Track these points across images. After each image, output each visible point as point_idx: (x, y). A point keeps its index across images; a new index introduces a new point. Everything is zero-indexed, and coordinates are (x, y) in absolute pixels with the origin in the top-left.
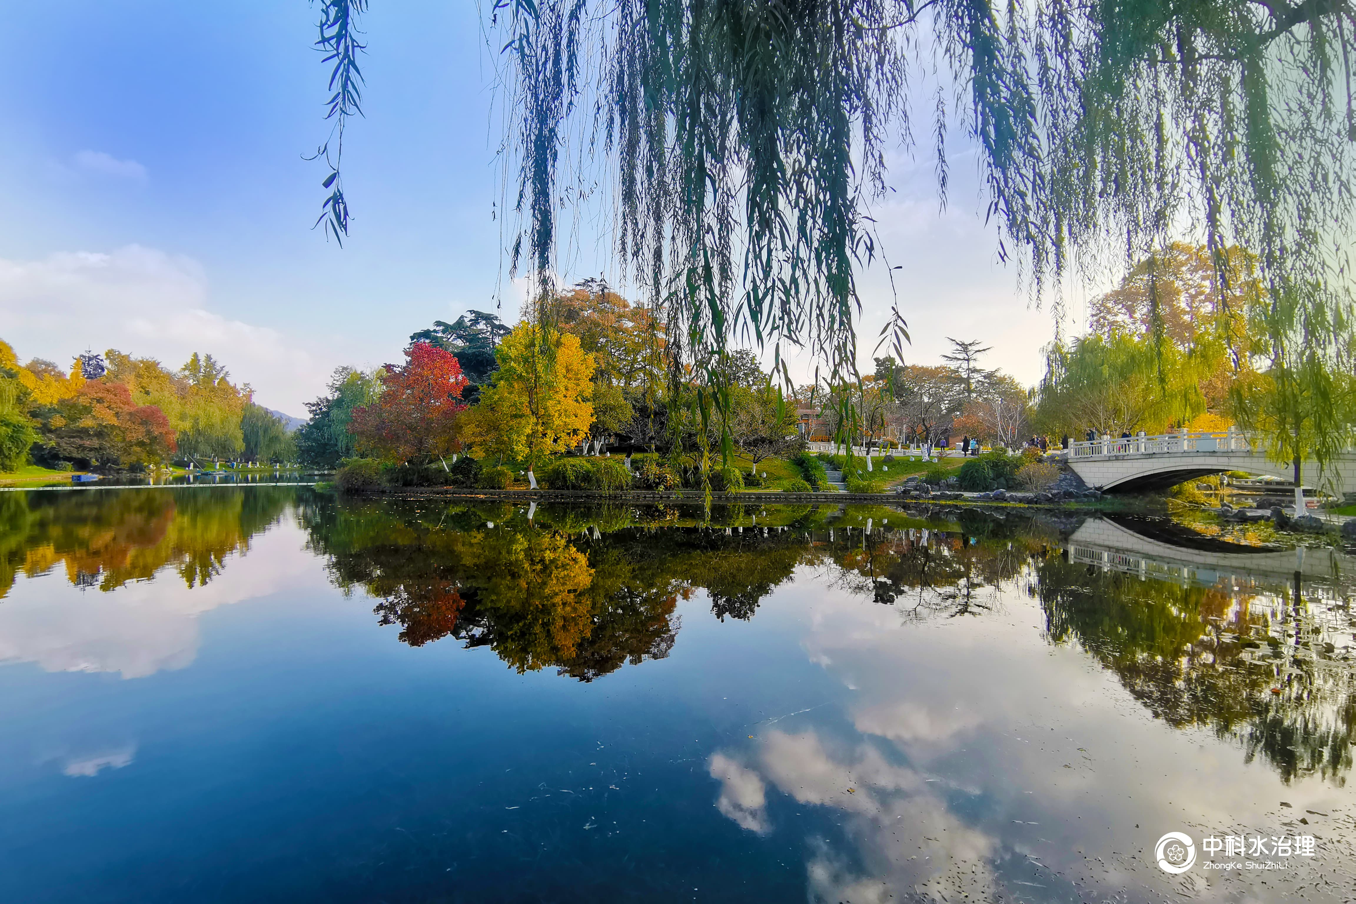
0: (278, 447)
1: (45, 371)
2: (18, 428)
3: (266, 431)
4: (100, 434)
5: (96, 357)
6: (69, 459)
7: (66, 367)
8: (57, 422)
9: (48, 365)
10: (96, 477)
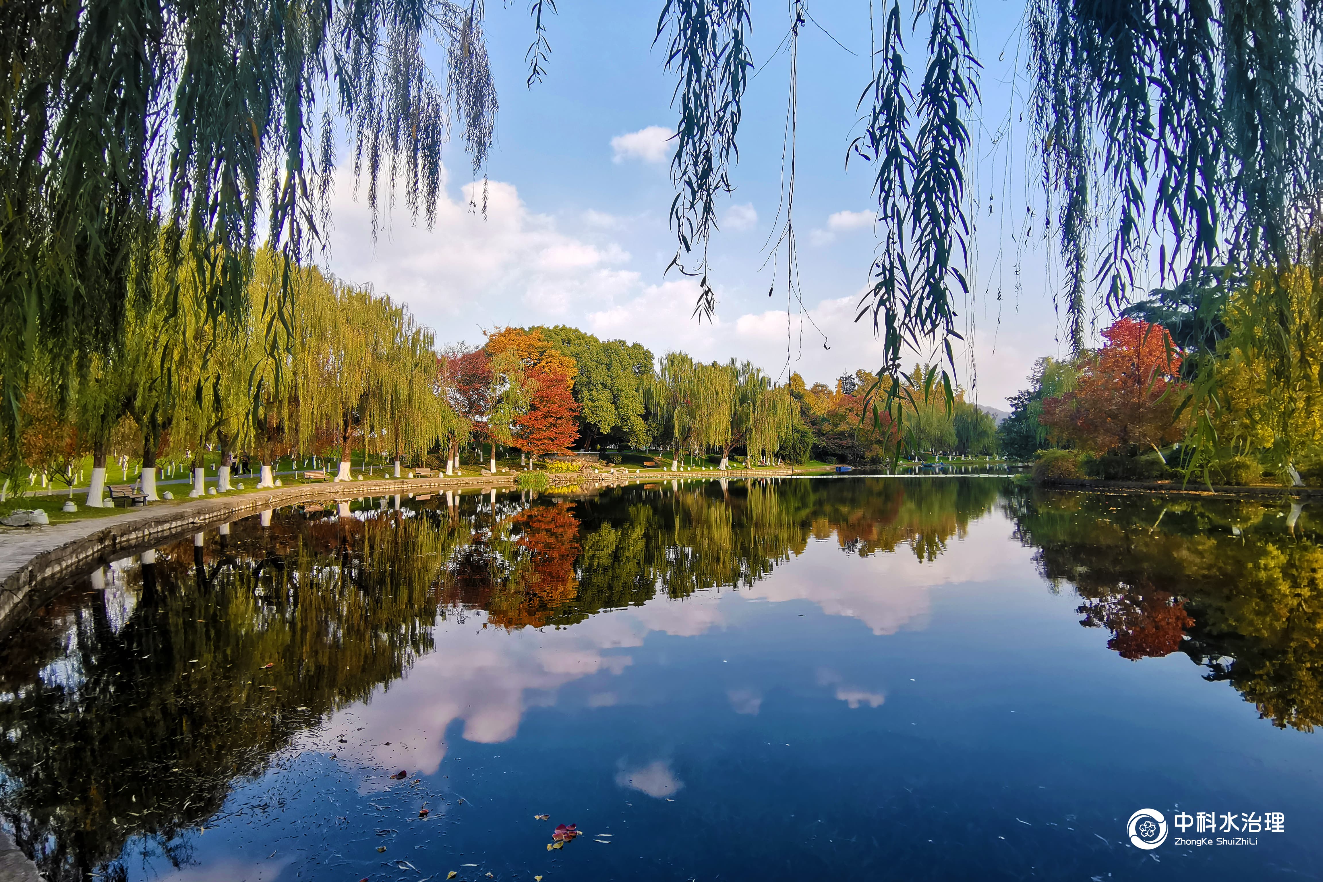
0: (987, 441)
1: (821, 391)
2: (804, 434)
3: (975, 427)
4: (852, 436)
5: (850, 377)
6: (834, 455)
7: (833, 387)
8: (826, 427)
9: (823, 386)
10: (851, 468)
